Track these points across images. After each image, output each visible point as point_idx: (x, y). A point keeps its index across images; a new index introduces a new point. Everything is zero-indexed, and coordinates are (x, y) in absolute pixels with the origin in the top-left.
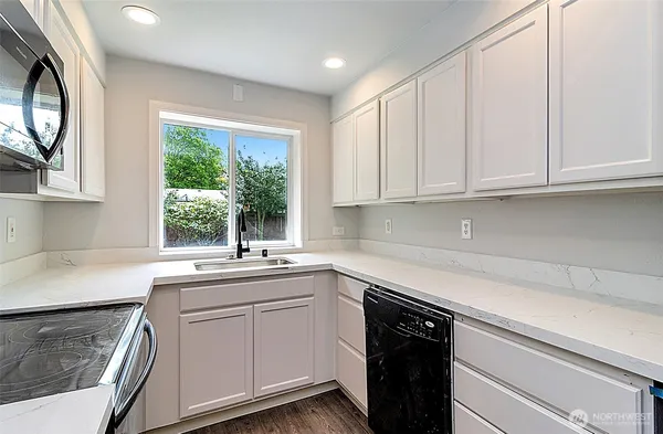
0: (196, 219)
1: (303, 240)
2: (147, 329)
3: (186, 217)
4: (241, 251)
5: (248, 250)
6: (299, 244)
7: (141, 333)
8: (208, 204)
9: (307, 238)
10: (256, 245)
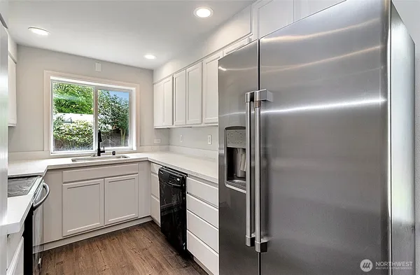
0: (77, 134)
1: (137, 146)
2: (44, 187)
3: (70, 133)
4: (99, 152)
5: (104, 152)
6: (135, 149)
7: (41, 188)
8: (86, 125)
9: (139, 145)
10: (109, 149)
